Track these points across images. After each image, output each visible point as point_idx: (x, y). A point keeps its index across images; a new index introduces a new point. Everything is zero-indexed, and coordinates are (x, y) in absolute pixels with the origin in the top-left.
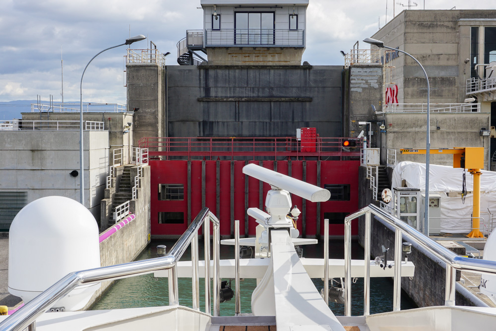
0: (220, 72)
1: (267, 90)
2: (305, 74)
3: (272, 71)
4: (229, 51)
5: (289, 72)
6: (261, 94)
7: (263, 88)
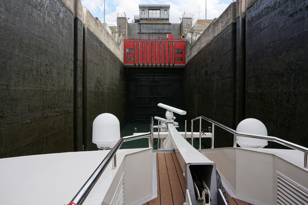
0: (144, 25)
1: (158, 30)
2: (169, 26)
3: (159, 25)
4: (147, 20)
5: (164, 25)
6: (156, 32)
7: (157, 30)
